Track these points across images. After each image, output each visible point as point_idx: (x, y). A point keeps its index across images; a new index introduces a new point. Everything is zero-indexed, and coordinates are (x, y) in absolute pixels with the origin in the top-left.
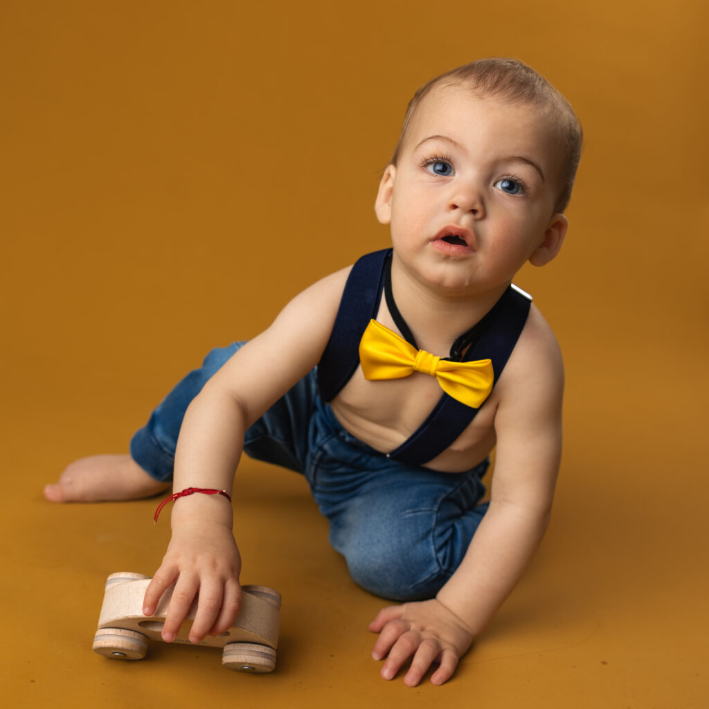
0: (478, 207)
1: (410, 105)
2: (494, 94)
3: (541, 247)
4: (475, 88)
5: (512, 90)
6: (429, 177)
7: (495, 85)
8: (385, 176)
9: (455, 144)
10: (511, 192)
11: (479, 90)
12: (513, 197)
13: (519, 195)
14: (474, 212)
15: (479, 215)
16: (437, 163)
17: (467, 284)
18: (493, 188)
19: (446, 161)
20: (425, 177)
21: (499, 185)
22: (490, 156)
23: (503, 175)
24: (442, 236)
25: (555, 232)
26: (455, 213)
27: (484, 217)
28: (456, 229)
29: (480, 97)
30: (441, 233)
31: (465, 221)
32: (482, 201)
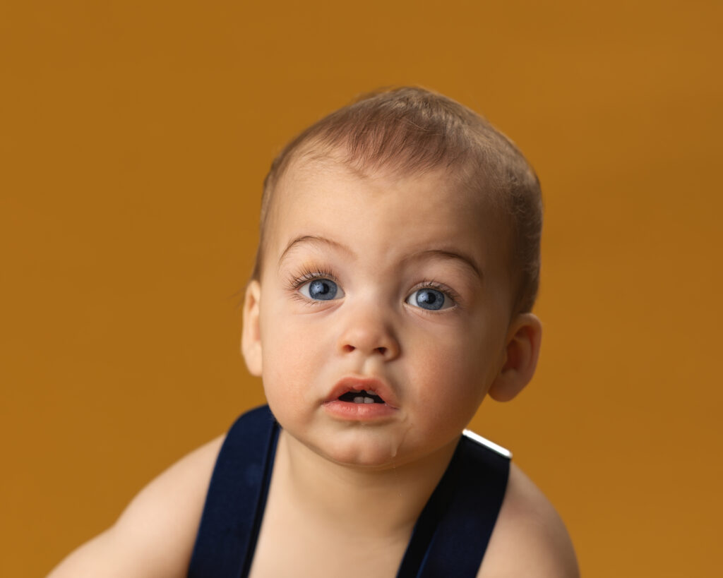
0: (384, 342)
1: (265, 184)
2: (380, 165)
3: (504, 370)
4: (352, 159)
5: (407, 153)
6: (304, 305)
7: (380, 152)
8: (248, 301)
9: (335, 245)
10: (432, 306)
11: (357, 164)
12: (439, 314)
13: (447, 310)
14: (381, 351)
15: (389, 354)
16: (314, 281)
17: (394, 454)
18: (405, 305)
19: (327, 277)
20: (301, 306)
21: (413, 300)
22: (392, 256)
23: (416, 284)
24: (338, 394)
25: (524, 343)
26: (353, 358)
27: (399, 353)
28: (358, 381)
29: (360, 174)
30: (336, 389)
31: (370, 369)
32: (391, 332)
